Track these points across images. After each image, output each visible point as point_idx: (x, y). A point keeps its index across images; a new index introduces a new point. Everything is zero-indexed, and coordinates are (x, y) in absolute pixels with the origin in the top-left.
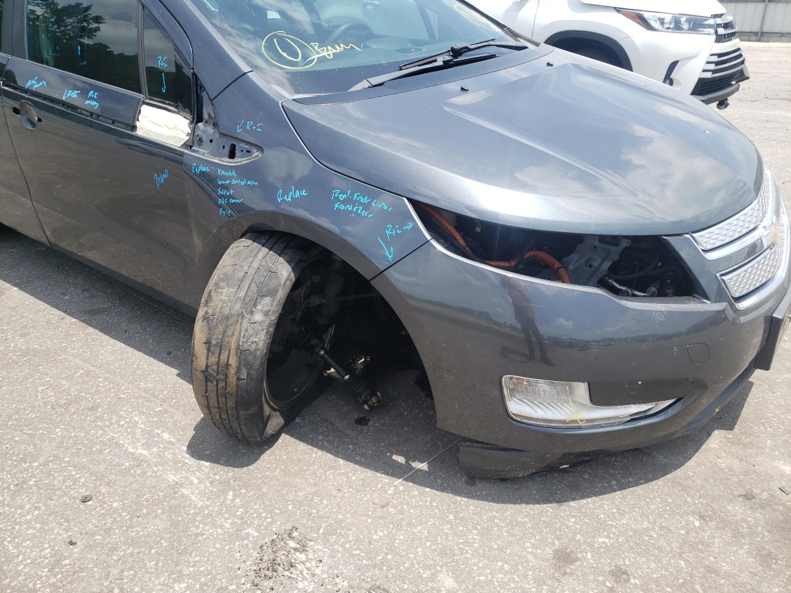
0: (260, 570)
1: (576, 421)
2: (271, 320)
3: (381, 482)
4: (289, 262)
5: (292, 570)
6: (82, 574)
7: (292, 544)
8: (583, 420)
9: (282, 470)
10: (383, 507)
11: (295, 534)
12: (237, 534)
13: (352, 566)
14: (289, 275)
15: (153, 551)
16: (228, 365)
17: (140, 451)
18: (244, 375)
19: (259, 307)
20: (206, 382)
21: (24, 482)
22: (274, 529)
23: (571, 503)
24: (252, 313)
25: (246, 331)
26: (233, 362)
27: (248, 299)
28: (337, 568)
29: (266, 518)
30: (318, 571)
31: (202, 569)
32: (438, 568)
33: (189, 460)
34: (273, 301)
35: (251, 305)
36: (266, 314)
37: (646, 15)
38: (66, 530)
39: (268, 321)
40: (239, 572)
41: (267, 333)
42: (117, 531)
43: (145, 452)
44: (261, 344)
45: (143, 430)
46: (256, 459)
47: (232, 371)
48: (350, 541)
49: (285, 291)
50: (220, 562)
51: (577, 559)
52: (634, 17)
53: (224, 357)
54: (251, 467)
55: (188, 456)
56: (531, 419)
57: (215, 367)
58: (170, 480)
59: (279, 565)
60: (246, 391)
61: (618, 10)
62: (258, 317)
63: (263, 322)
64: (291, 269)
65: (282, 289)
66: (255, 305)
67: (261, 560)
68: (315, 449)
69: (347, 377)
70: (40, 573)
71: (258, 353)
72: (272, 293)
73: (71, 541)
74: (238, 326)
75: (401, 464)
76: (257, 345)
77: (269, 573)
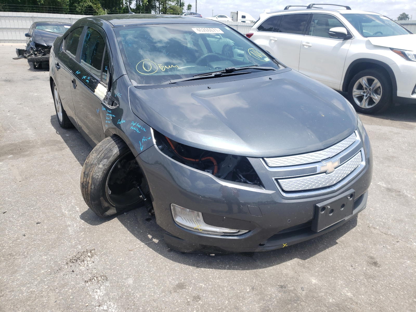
0: (72, 259)
1: (198, 230)
2: (105, 168)
3: (137, 242)
4: (119, 147)
5: (82, 262)
6: (20, 245)
7: (89, 254)
8: (201, 230)
9: (106, 229)
10: (130, 251)
11: (93, 251)
12: (74, 247)
13: (103, 267)
14: (117, 152)
15: (45, 244)
16: (89, 182)
17: (66, 212)
18: (93, 188)
19: (102, 162)
20: (83, 188)
21: (25, 213)
22: (87, 248)
23: (202, 269)
24: (99, 164)
25: (96, 170)
26: (90, 182)
27: (99, 159)
28: (97, 266)
29: (88, 244)
30: (90, 265)
31: (55, 254)
32: (131, 276)
33: (79, 219)
34: (107, 161)
35: (100, 161)
36: (104, 165)
37: (406, 52)
38: (26, 231)
39: (104, 168)
40: (65, 258)
41: (103, 173)
42: (40, 235)
43: (67, 213)
44: (100, 177)
45: (72, 205)
46: (101, 224)
47: (90, 185)
48: (109, 259)
49: (114, 158)
50: (62, 253)
51: (185, 288)
52: (400, 53)
53: (88, 179)
54: (96, 226)
55: (79, 217)
56: (182, 225)
57: (85, 183)
58: (68, 223)
59: (79, 260)
60: (93, 194)
61: (392, 49)
62: (101, 166)
63: (102, 168)
64: (118, 150)
65: (113, 157)
66: (101, 162)
67: (75, 256)
68: (123, 226)
69: (145, 199)
70: (9, 242)
71: (98, 180)
72: (108, 158)
73: (24, 235)
74: (94, 168)
75: (149, 238)
76: (98, 176)
77: (74, 261)
